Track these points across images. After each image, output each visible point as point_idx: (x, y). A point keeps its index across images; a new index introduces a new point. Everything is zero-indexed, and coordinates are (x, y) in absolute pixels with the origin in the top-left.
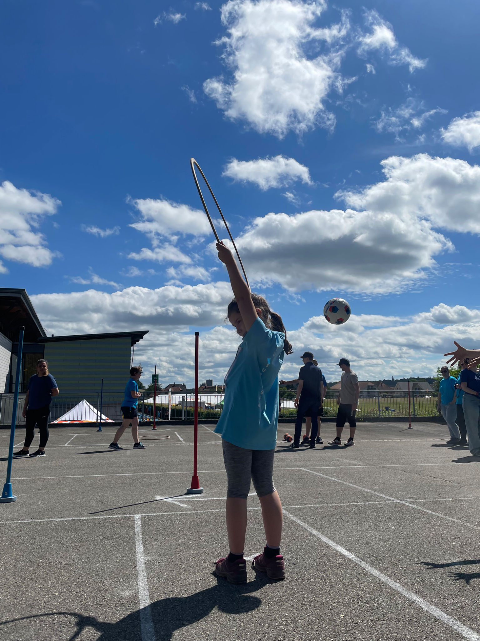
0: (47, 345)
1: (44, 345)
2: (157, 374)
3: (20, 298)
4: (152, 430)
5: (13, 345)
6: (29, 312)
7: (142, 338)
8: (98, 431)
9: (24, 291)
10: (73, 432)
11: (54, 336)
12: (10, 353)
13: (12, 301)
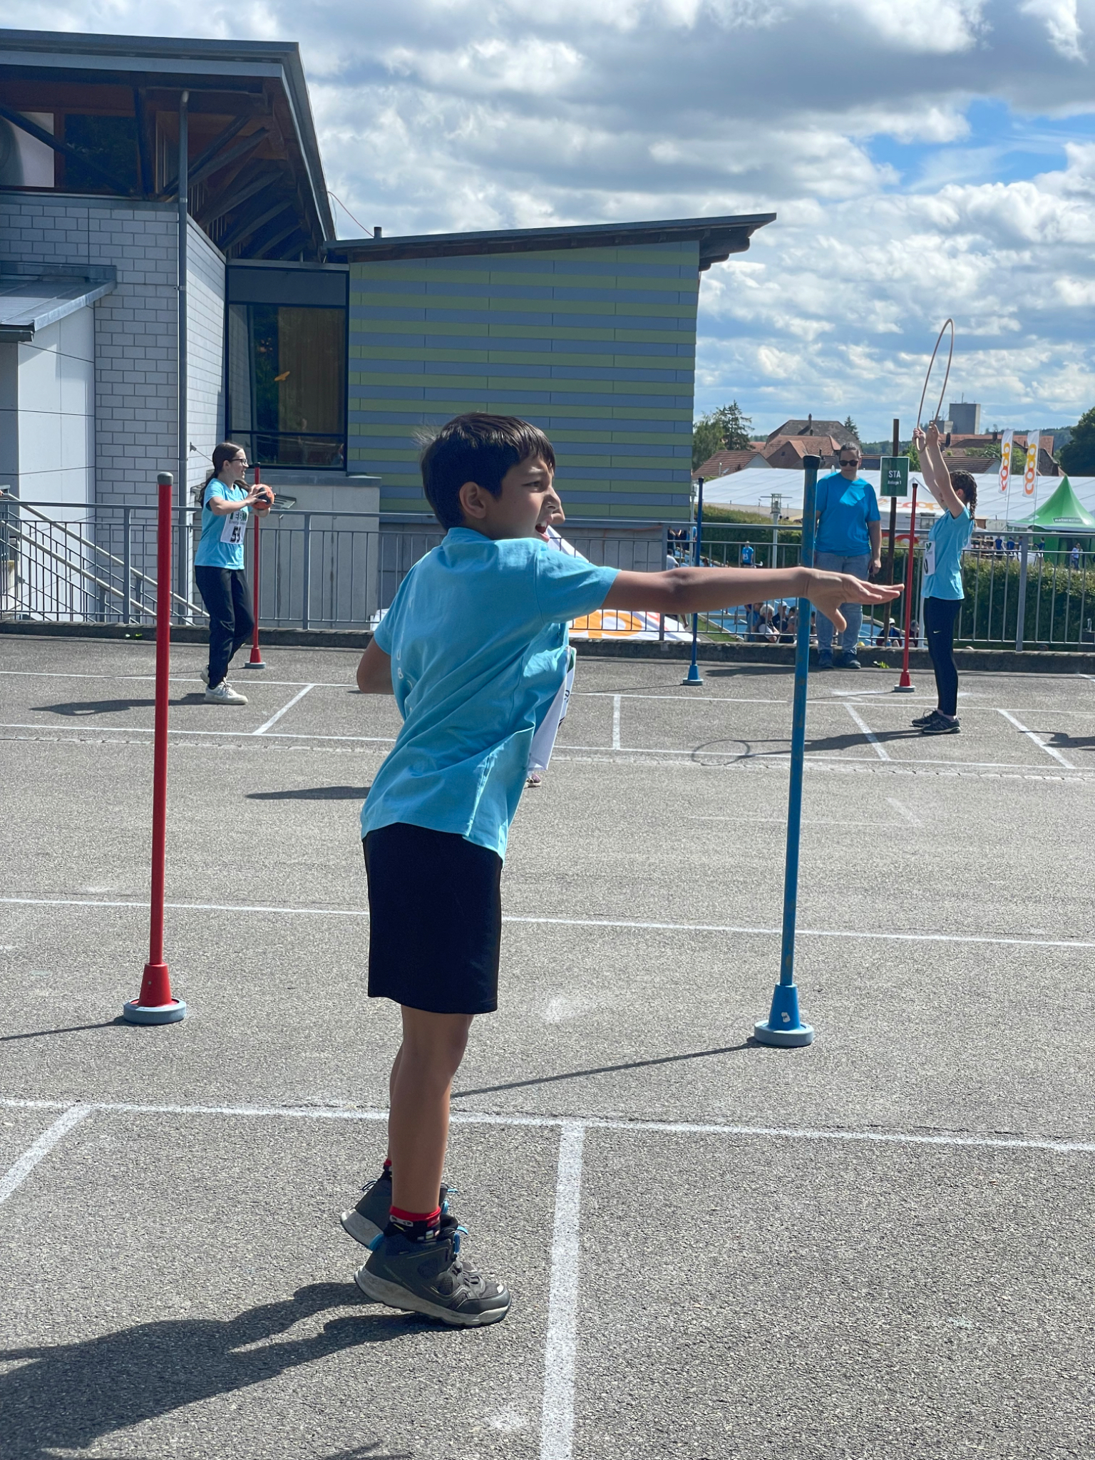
0: (356, 270)
1: (347, 273)
3: (279, 79)
4: (897, 690)
5: (227, 267)
6: (295, 134)
7: (743, 244)
8: (685, 683)
9: (293, 52)
10: (599, 679)
11: (384, 234)
12: (220, 303)
13: (247, 93)
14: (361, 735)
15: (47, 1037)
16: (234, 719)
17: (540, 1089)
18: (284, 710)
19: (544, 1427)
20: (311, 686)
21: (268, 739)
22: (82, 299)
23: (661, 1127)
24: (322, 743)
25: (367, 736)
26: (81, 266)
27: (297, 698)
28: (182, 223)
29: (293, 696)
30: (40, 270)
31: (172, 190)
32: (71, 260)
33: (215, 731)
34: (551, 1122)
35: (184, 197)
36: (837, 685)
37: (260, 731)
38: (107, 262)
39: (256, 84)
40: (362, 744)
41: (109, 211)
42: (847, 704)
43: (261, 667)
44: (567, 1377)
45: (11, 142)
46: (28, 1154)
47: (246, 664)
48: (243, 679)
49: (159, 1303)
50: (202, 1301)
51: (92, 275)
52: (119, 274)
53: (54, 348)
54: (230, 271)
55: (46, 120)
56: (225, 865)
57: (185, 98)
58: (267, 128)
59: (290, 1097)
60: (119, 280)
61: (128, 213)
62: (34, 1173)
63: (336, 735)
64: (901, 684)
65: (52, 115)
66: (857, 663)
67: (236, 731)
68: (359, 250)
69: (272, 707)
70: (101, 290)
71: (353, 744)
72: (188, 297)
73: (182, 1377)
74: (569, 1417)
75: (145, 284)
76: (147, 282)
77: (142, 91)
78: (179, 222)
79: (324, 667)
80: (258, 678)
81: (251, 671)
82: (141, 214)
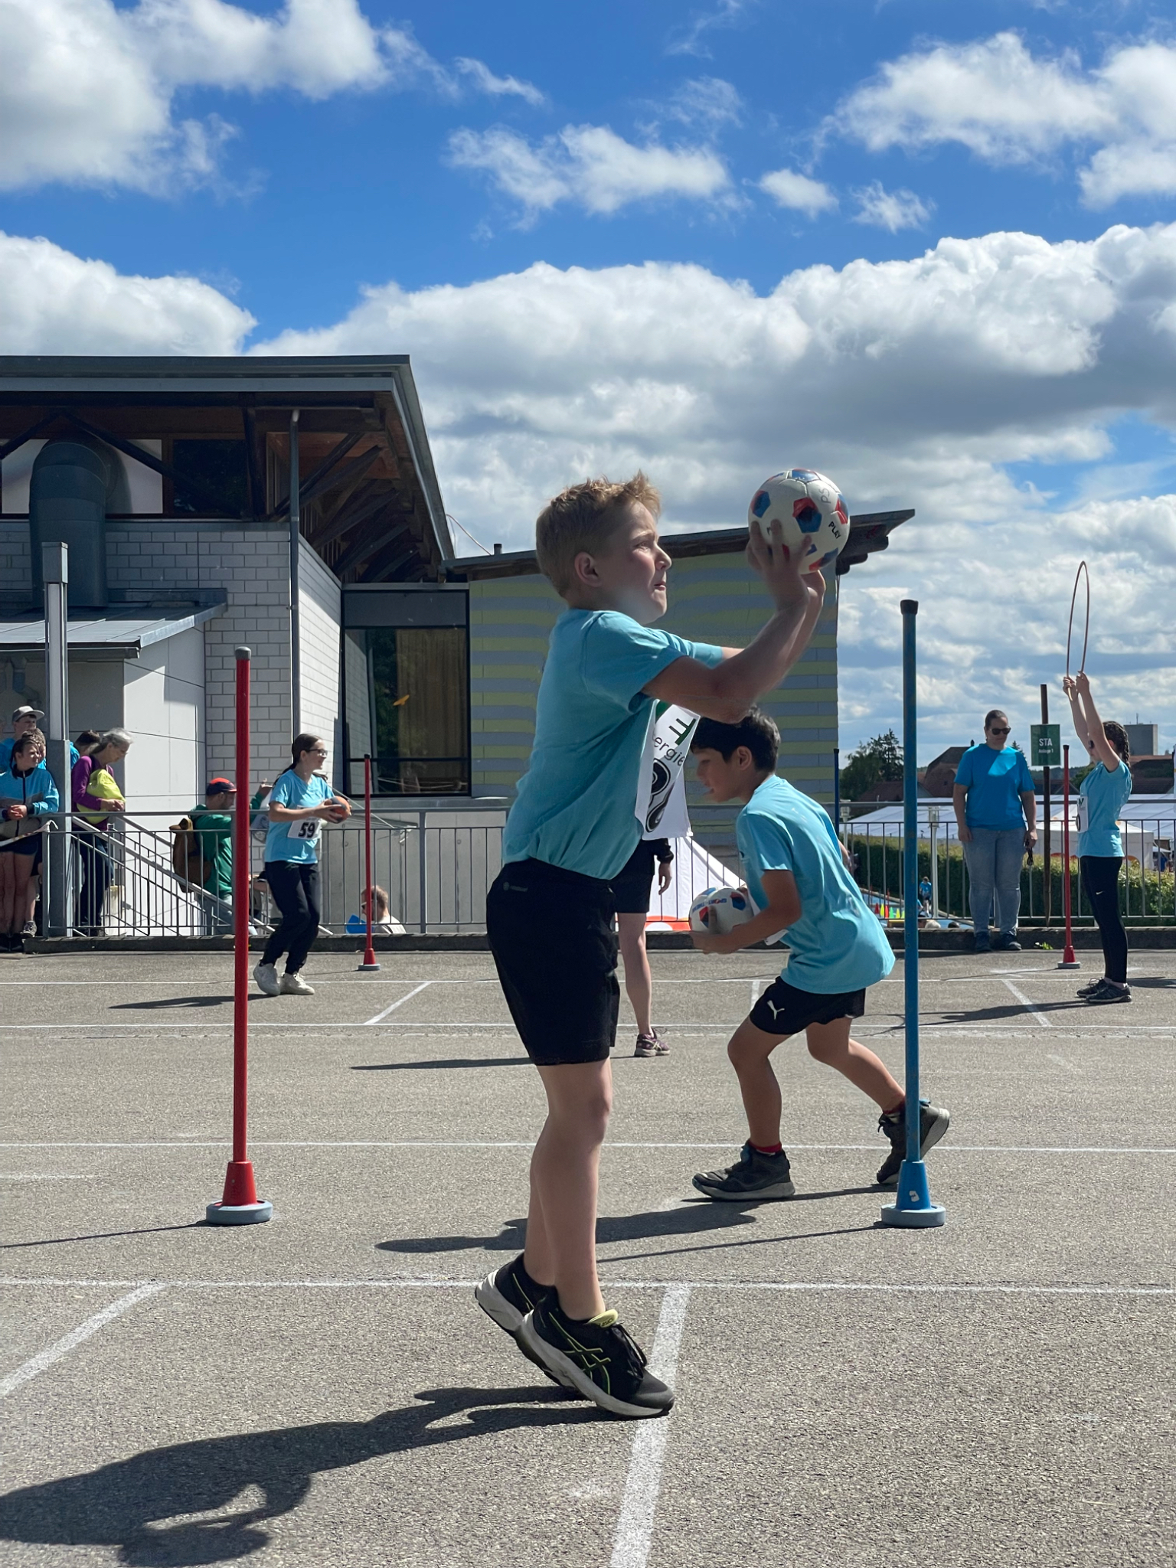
0: (476, 588)
1: (467, 592)
2: (1050, 722)
3: (389, 393)
5: (343, 593)
6: (409, 452)
7: (882, 544)
9: (404, 366)
10: (738, 968)
11: (504, 551)
12: (338, 629)
13: (358, 408)
14: (479, 1021)
15: (125, 1236)
16: (344, 1013)
17: (646, 1261)
18: (398, 1004)
19: (626, 1495)
20: (427, 983)
21: (380, 1028)
22: (190, 621)
23: (774, 1286)
24: (437, 1030)
25: (486, 1022)
26: (189, 590)
27: (413, 993)
28: (294, 543)
29: (408, 992)
30: (148, 597)
31: (283, 510)
32: (181, 585)
33: (323, 1023)
34: (655, 1285)
35: (296, 516)
36: (996, 965)
37: (373, 1022)
38: (217, 585)
39: (368, 399)
40: (480, 1029)
41: (219, 534)
42: (1006, 981)
43: (375, 969)
44: (655, 1460)
45: (119, 471)
46: (98, 1316)
47: (360, 966)
48: (355, 980)
49: (225, 1417)
50: (270, 1414)
51: (202, 599)
52: (230, 597)
53: (162, 669)
54: (346, 596)
55: (154, 446)
56: (324, 1115)
57: (295, 418)
58: (380, 445)
59: (378, 1273)
60: (230, 602)
61: (238, 535)
62: (102, 1329)
63: (453, 1022)
64: (1066, 960)
65: (160, 441)
66: (1016, 944)
67: (346, 1022)
68: (478, 568)
69: (384, 1002)
70: (211, 612)
71: (471, 1030)
72: (300, 617)
73: (245, 1466)
74: (654, 1489)
75: (256, 605)
76: (259, 602)
77: (252, 411)
78: (291, 541)
79: (442, 967)
80: (372, 978)
81: (364, 973)
82: (252, 535)
